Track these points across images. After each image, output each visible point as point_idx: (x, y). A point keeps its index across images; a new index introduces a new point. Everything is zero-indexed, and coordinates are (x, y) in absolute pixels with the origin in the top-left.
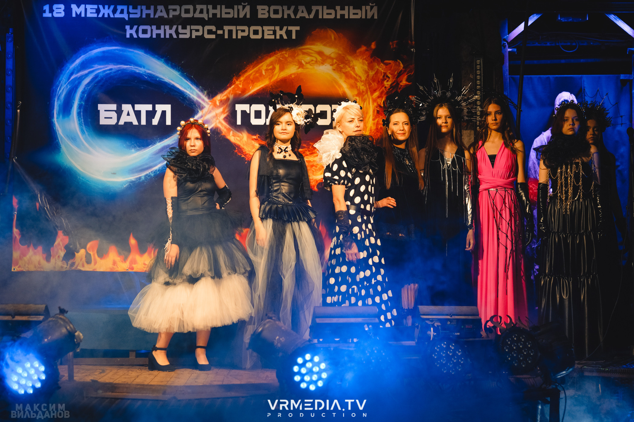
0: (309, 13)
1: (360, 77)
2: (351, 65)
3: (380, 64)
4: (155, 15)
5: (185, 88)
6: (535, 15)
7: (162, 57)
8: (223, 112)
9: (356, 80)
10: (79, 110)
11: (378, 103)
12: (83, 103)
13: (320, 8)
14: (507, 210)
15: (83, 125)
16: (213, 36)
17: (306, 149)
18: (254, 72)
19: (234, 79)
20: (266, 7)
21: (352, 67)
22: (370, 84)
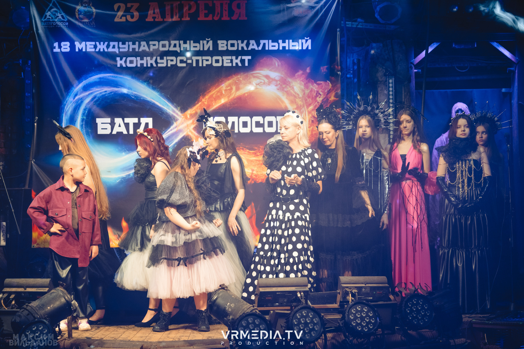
0: (258, 45)
1: (298, 95)
2: (291, 85)
3: (313, 84)
4: (139, 49)
5: (163, 105)
6: (434, 43)
7: (145, 81)
8: (193, 123)
9: (295, 97)
11: (312, 114)
12: (85, 118)
13: (266, 41)
14: (414, 198)
16: (184, 65)
17: (257, 151)
18: (216, 92)
19: (201, 98)
20: (225, 42)
21: (291, 87)
22: (306, 100)
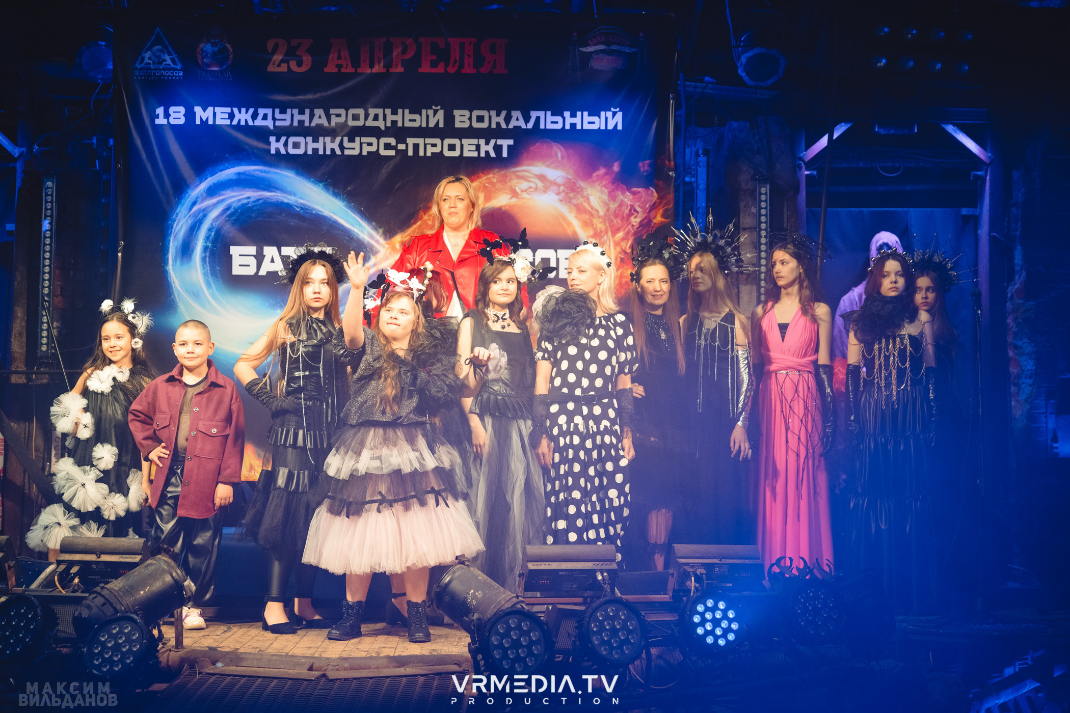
0: (527, 120)
1: (597, 211)
2: (585, 193)
3: (625, 193)
4: (310, 122)
5: (353, 225)
6: (843, 124)
7: (320, 182)
9: (592, 215)
10: (204, 255)
11: (622, 247)
12: (210, 245)
13: (541, 114)
14: (801, 402)
15: (209, 275)
16: (392, 153)
19: (421, 213)
20: (467, 113)
21: (585, 197)
22: (611, 221)
